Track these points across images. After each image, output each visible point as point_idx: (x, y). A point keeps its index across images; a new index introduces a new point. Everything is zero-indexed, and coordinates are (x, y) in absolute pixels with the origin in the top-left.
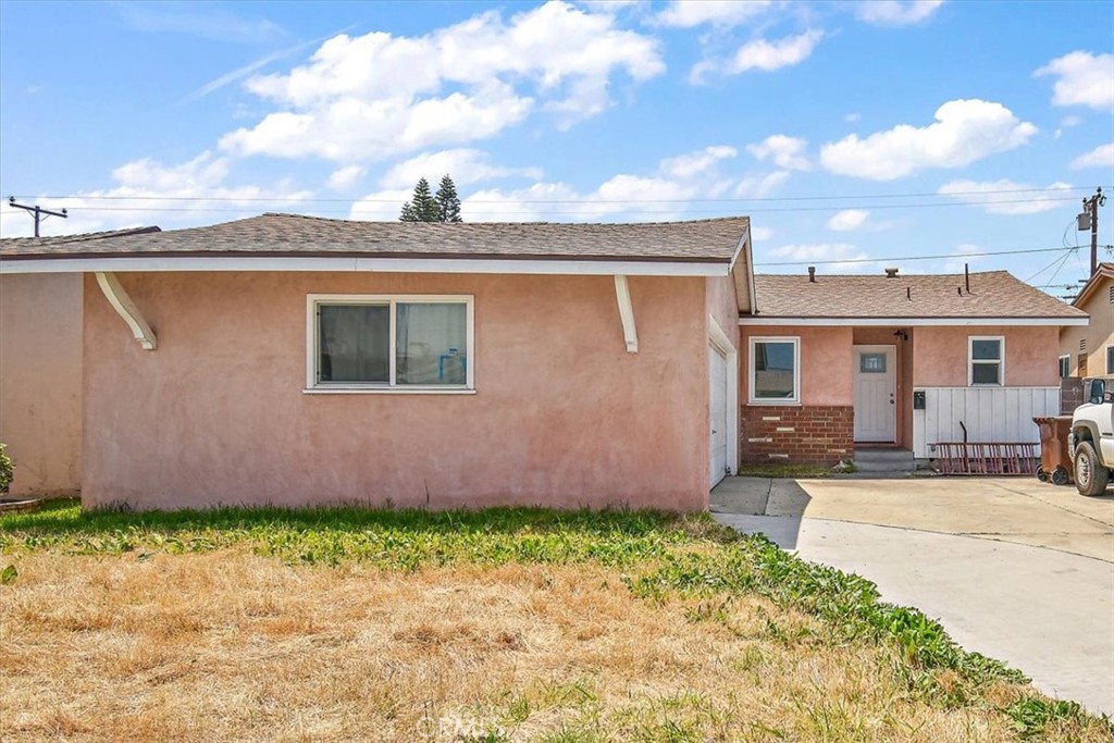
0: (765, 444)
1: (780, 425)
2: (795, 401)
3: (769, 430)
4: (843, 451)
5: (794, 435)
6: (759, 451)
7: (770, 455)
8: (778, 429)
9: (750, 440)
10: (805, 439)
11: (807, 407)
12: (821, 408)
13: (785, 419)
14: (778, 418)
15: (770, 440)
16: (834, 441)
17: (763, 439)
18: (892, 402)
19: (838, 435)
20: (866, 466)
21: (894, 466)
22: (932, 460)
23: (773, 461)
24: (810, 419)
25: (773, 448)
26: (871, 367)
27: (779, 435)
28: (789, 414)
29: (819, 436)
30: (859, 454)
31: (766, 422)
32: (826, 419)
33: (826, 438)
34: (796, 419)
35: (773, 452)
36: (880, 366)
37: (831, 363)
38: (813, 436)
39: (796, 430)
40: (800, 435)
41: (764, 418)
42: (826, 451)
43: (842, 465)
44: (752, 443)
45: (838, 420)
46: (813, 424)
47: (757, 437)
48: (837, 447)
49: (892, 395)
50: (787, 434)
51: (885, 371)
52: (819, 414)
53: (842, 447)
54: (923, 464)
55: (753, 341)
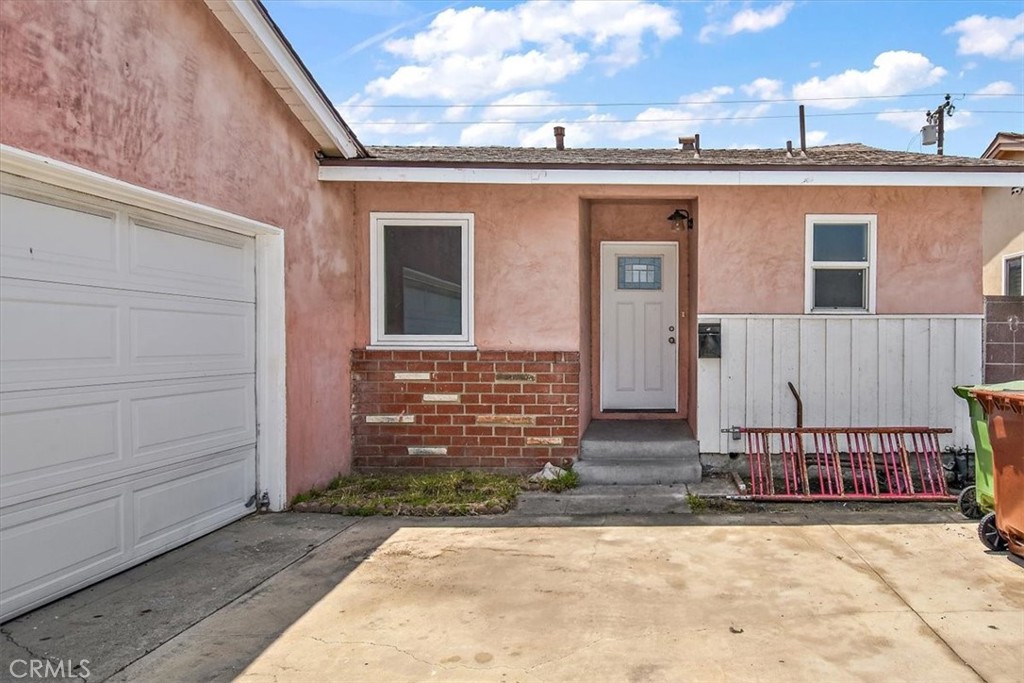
0: (401, 427)
1: (429, 388)
2: (465, 340)
3: (408, 398)
4: (558, 440)
5: (459, 409)
6: (390, 440)
7: (412, 450)
8: (428, 397)
9: (370, 419)
10: (480, 417)
11: (485, 353)
12: (513, 355)
13: (441, 377)
14: (425, 376)
15: (409, 419)
16: (539, 421)
17: (395, 418)
18: (672, 341)
19: (546, 410)
20: (600, 473)
21: (657, 472)
22: (733, 456)
23: (417, 460)
24: (491, 378)
25: (417, 435)
26: (636, 280)
27: (429, 408)
28: (450, 367)
29: (510, 410)
30: (592, 446)
31: (401, 384)
32: (522, 378)
33: (523, 415)
34: (461, 377)
35: (416, 442)
36: (651, 280)
37: (535, 266)
38: (499, 410)
39: (463, 399)
40: (470, 409)
41: (399, 376)
42: (523, 442)
43: (549, 473)
44: (373, 427)
45: (548, 378)
46: (499, 388)
47: (384, 412)
48: (544, 433)
49: (672, 329)
50: (445, 408)
51: (659, 288)
52: (509, 367)
53: (556, 433)
54: (716, 465)
55: (377, 223)
